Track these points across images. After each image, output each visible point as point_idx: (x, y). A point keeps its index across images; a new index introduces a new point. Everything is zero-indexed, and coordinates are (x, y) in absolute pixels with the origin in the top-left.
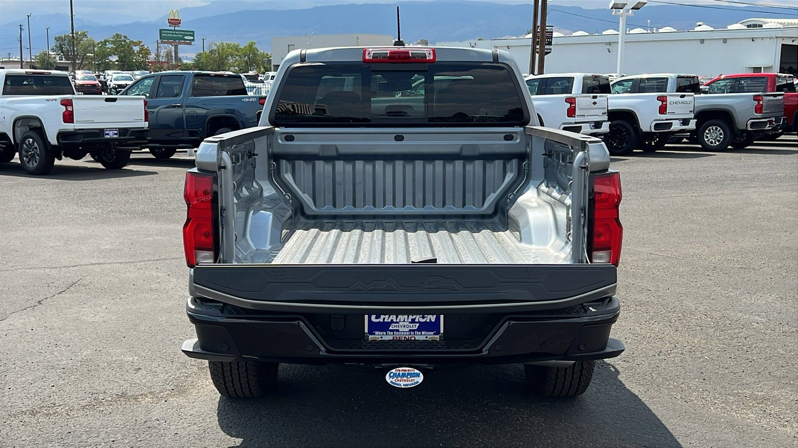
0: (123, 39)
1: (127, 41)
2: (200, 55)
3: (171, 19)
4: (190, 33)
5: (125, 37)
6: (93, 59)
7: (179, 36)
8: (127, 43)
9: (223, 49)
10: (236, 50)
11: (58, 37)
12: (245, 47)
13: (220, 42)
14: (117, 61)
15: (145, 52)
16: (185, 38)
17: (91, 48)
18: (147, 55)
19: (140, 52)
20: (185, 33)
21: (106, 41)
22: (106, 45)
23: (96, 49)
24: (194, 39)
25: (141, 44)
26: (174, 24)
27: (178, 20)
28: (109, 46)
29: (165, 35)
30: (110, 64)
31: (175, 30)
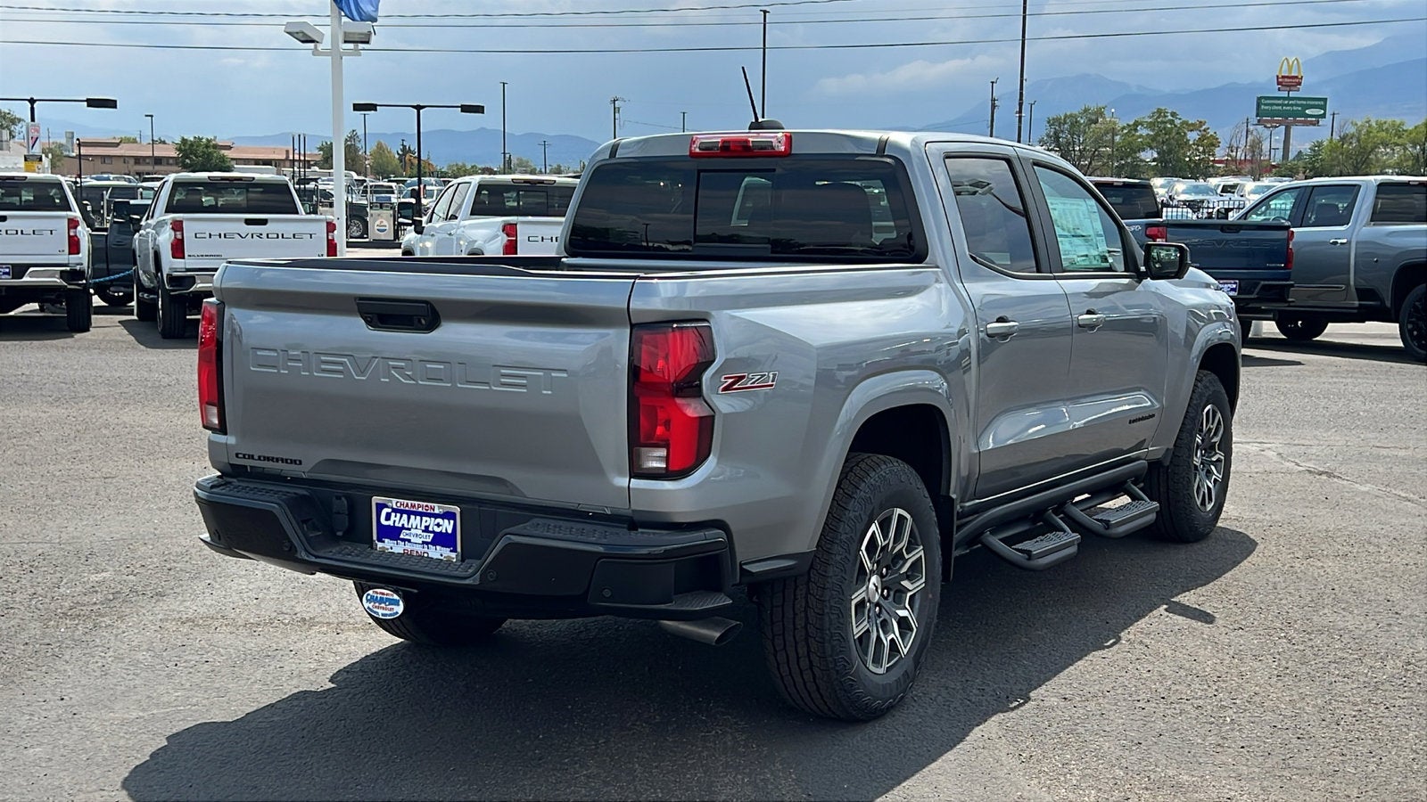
0: (1170, 117)
1: (1177, 122)
2: (1320, 144)
3: (1283, 77)
4: (1316, 103)
5: (1173, 114)
6: (1110, 157)
7: (1295, 108)
8: (1176, 126)
9: (1369, 132)
10: (1396, 135)
11: (1053, 119)
12: (1416, 127)
13: (1364, 120)
14: (1154, 160)
15: (1210, 143)
16: (1307, 112)
17: (1109, 137)
18: (1213, 148)
19: (1199, 142)
20: (1308, 102)
21: (1136, 124)
22: (1136, 130)
23: (1117, 138)
24: (1325, 114)
25: (1204, 127)
26: (1287, 86)
27: (1296, 77)
28: (1142, 131)
29: (1266, 108)
30: (1140, 166)
31: (1289, 98)
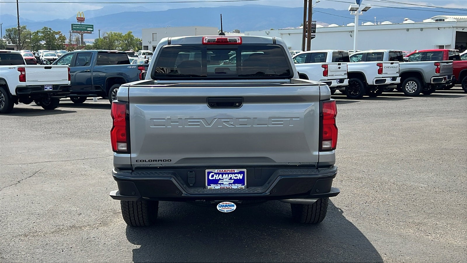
0: (49, 30)
1: (52, 31)
2: (97, 40)
3: (79, 18)
4: (91, 26)
5: (50, 29)
6: (30, 43)
7: (84, 28)
8: (51, 33)
9: (112, 36)
10: (120, 37)
11: (8, 29)
12: (125, 35)
13: (110, 32)
14: (45, 44)
15: (63, 39)
16: (87, 29)
17: (29, 36)
18: (64, 40)
19: (59, 38)
20: (88, 26)
21: (38, 32)
22: (38, 34)
23: (32, 36)
24: (93, 30)
25: (60, 33)
26: (81, 21)
27: (83, 18)
28: (40, 34)
29: (75, 27)
30: (40, 46)
31: (81, 25)
